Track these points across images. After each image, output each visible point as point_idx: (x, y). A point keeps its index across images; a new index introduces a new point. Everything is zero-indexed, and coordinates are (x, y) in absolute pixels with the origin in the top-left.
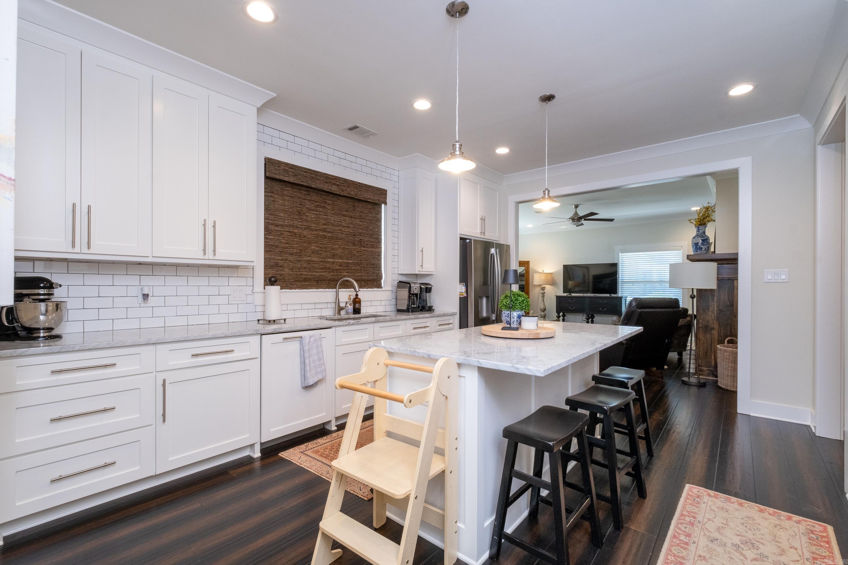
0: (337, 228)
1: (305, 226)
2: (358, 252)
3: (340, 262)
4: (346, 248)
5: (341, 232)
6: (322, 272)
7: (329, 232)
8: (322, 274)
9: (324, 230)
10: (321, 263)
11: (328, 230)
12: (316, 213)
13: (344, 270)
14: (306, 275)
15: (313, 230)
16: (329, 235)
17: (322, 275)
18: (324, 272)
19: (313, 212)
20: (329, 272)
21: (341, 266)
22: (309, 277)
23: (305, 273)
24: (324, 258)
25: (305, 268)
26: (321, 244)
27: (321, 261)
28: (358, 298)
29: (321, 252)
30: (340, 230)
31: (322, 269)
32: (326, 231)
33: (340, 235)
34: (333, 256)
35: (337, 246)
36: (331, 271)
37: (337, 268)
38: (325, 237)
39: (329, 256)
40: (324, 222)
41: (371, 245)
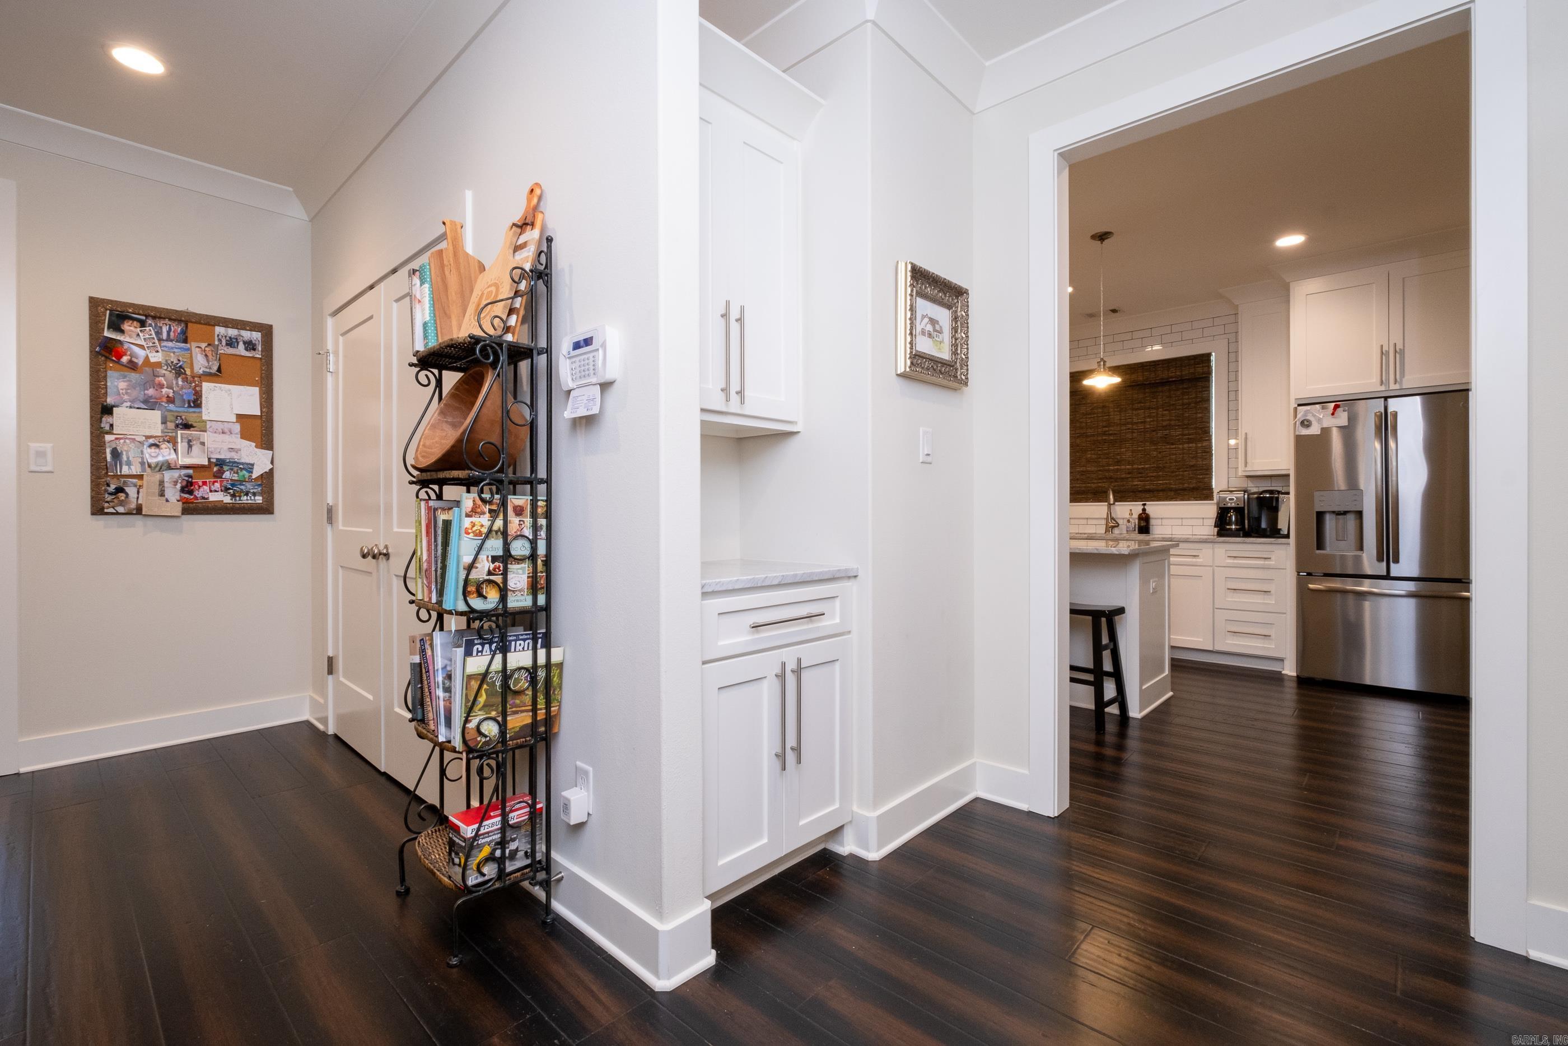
0: (1123, 428)
1: (1078, 433)
2: (1160, 452)
3: (1128, 469)
4: (1139, 450)
5: (1130, 431)
6: (1100, 483)
7: (1111, 434)
8: (1100, 484)
9: (1104, 434)
10: (1100, 472)
11: (1111, 432)
12: (1093, 416)
13: (1135, 478)
14: (1078, 487)
15: (1087, 436)
16: (1112, 438)
17: (1100, 487)
18: (1104, 482)
19: (1090, 416)
20: (1112, 482)
21: (1129, 473)
22: (1083, 489)
23: (1078, 485)
24: (1103, 466)
25: (1078, 480)
26: (1100, 450)
27: (1100, 471)
28: (1145, 513)
29: (1100, 460)
30: (1129, 429)
31: (1100, 479)
32: (1106, 434)
33: (1129, 436)
34: (1118, 463)
35: (1124, 450)
36: (1113, 480)
37: (1123, 476)
38: (1105, 441)
39: (1111, 462)
40: (1104, 424)
41: (1188, 439)
